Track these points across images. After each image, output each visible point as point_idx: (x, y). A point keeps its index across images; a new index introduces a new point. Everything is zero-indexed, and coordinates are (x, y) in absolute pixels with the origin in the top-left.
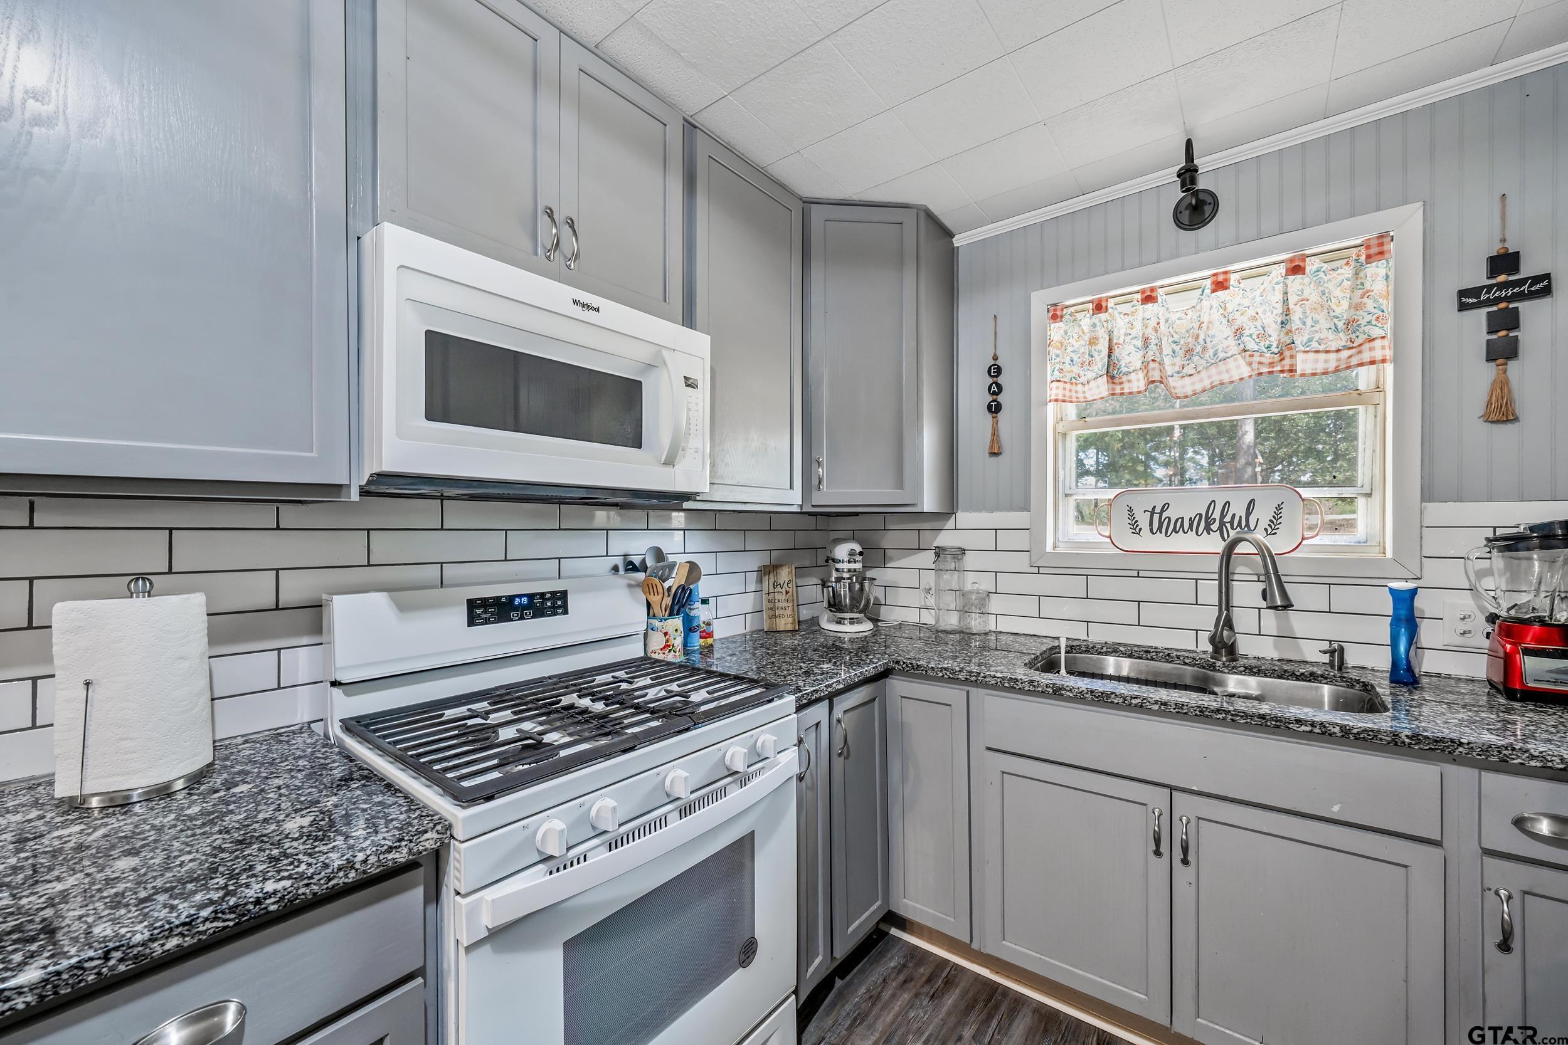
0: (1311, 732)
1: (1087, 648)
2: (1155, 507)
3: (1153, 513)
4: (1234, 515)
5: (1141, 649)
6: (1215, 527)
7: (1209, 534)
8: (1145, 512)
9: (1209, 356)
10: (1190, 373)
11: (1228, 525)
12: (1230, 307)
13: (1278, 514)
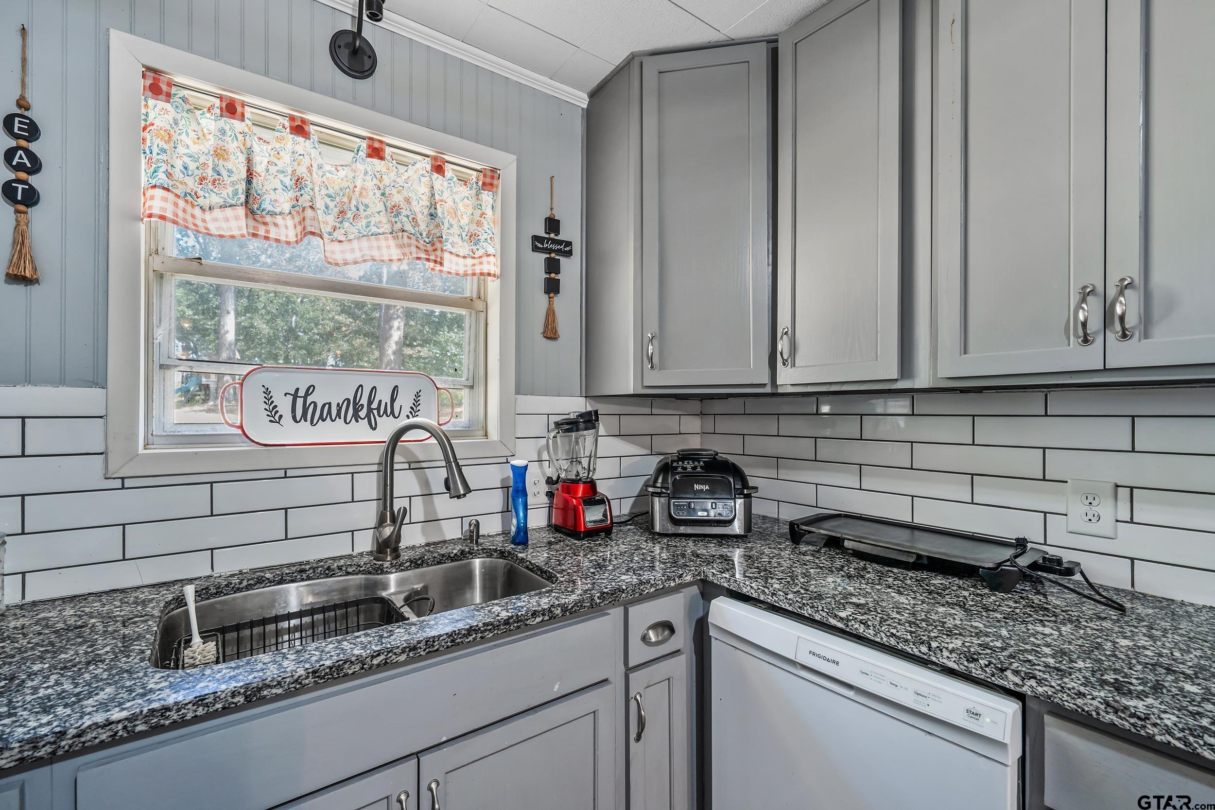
0: (542, 621)
1: (219, 588)
2: (297, 390)
3: (295, 396)
4: (380, 401)
5: (294, 569)
6: (362, 414)
7: (357, 421)
8: (286, 395)
9: (362, 226)
10: (340, 239)
11: (375, 412)
12: (387, 181)
13: (417, 402)
